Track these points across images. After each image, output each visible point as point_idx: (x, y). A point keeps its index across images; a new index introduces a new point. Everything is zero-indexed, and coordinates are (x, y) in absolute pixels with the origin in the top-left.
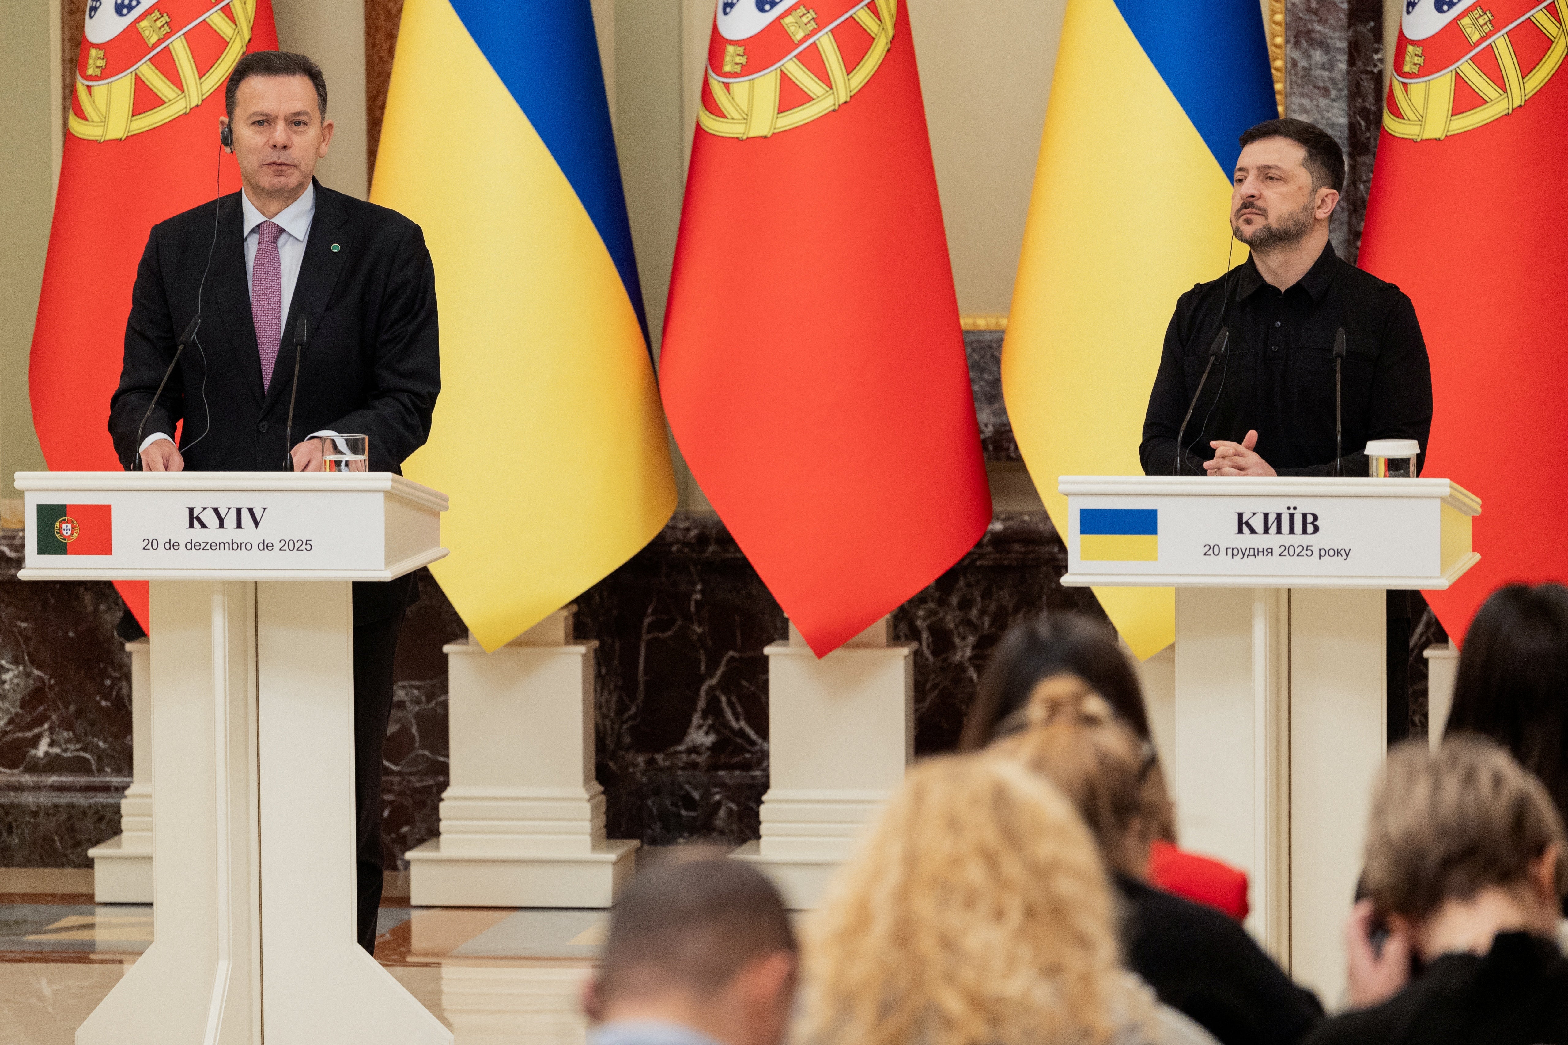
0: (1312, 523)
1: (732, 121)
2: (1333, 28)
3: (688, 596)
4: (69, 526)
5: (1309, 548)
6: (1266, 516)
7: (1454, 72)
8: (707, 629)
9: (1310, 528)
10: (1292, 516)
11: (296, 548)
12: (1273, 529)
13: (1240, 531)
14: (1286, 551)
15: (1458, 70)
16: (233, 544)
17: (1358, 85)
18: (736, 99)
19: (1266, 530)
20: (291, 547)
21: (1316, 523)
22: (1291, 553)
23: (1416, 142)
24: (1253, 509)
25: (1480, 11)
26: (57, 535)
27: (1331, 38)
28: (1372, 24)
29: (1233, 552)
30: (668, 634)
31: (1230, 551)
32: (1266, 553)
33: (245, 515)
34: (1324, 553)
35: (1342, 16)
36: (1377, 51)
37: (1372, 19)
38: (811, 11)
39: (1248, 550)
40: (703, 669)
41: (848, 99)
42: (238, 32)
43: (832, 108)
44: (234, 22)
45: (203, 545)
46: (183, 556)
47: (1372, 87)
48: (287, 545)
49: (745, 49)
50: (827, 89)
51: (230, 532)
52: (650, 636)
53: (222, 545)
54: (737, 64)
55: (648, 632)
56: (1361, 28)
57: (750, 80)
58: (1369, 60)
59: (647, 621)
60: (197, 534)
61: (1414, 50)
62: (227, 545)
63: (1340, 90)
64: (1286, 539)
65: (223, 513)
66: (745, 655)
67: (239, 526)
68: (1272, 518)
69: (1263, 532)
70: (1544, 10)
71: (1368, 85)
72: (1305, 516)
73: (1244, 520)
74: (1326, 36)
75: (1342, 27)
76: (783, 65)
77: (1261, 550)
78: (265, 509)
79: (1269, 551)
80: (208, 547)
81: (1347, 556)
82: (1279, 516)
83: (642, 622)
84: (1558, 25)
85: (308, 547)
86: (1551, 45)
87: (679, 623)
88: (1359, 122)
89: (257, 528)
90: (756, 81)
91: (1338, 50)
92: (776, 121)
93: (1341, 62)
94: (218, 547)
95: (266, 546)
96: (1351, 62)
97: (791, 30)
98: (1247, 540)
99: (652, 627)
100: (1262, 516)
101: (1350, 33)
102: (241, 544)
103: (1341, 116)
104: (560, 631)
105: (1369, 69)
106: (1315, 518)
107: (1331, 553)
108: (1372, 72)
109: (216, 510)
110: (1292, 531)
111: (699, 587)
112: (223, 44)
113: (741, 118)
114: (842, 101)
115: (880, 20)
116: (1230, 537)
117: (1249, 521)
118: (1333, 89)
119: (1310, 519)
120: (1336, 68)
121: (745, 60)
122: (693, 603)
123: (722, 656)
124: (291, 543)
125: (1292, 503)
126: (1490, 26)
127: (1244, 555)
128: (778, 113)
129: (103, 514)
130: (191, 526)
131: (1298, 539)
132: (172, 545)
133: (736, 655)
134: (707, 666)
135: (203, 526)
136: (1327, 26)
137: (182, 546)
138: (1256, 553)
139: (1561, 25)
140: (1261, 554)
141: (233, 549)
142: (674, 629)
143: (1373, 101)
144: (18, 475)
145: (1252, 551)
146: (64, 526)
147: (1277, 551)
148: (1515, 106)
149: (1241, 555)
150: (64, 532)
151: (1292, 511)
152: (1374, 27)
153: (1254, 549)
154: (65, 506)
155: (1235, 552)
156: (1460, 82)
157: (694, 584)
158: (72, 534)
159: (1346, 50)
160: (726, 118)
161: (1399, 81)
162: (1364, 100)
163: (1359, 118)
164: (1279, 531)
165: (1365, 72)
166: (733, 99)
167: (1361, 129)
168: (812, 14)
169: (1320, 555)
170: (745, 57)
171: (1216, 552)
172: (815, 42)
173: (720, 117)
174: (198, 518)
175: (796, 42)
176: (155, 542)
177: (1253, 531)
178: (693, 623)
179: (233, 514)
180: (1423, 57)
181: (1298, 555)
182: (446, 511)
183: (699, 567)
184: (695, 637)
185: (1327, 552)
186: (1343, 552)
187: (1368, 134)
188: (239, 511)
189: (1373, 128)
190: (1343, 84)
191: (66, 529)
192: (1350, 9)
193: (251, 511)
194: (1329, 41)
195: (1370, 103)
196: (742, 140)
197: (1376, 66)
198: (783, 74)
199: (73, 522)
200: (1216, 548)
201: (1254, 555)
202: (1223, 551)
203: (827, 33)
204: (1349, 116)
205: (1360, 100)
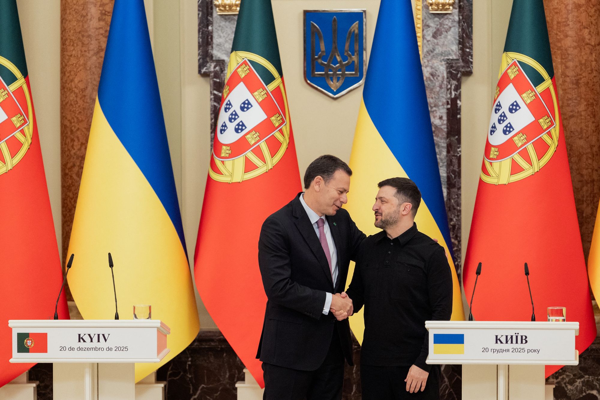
0: (525, 339)
1: (225, 176)
2: (441, 138)
3: (186, 363)
4: (30, 341)
5: (523, 349)
6: (507, 336)
7: (511, 158)
8: (193, 376)
9: (524, 341)
10: (517, 337)
11: (121, 350)
12: (509, 342)
13: (497, 342)
14: (514, 350)
15: (513, 157)
16: (96, 348)
17: (451, 161)
18: (227, 167)
19: (507, 342)
20: (120, 350)
21: (526, 339)
22: (517, 351)
23: (496, 185)
24: (502, 334)
25: (522, 134)
26: (25, 345)
27: (440, 142)
28: (457, 137)
29: (494, 351)
30: (178, 378)
31: (492, 350)
32: (506, 351)
33: (101, 337)
34: (529, 351)
35: (444, 134)
36: (459, 148)
37: (457, 135)
38: (257, 133)
39: (499, 350)
40: (191, 392)
41: (272, 168)
42: (27, 140)
43: (266, 171)
44: (25, 136)
45: (84, 349)
46: (76, 353)
47: (457, 161)
48: (118, 349)
49: (230, 148)
50: (264, 163)
51: (95, 344)
52: (170, 379)
53: (92, 349)
54: (227, 153)
55: (169, 377)
56: (453, 139)
57: (233, 160)
58: (455, 151)
59: (169, 373)
60: (82, 345)
61: (494, 149)
62: (94, 349)
63: (443, 163)
64: (514, 345)
65: (92, 337)
66: (208, 386)
67: (99, 341)
68: (509, 337)
69: (505, 343)
70: (546, 134)
71: (455, 161)
72: (522, 337)
73: (498, 338)
74: (438, 141)
75: (444, 138)
76: (246, 154)
77: (504, 350)
78: (109, 334)
79: (508, 350)
80: (86, 349)
81: (538, 352)
82: (512, 337)
83: (167, 373)
84: (552, 140)
85: (126, 349)
86: (549, 148)
87: (182, 373)
88: (451, 176)
89: (106, 342)
90: (235, 160)
91: (443, 147)
92: (244, 176)
93: (444, 152)
94: (90, 350)
95: (110, 349)
96: (448, 152)
97: (249, 140)
98: (499, 346)
99: (171, 375)
100: (505, 337)
101: (448, 140)
102: (99, 348)
103: (444, 173)
104: (153, 378)
105: (456, 154)
106: (526, 337)
107: (532, 351)
108: (457, 156)
109: (89, 335)
110: (517, 342)
111: (190, 359)
112: (20, 145)
113: (229, 175)
114: (270, 168)
115: (284, 136)
116: (492, 344)
117: (500, 339)
118: (441, 162)
119: (524, 338)
120: (442, 154)
121: (230, 152)
122: (187, 365)
123: (199, 387)
124: (120, 348)
125: (517, 332)
126: (526, 140)
127: (498, 352)
128: (244, 173)
129: (44, 336)
130: (79, 341)
131: (519, 345)
132: (72, 349)
133: (205, 386)
134: (193, 391)
135: (84, 341)
136: (439, 138)
137: (76, 349)
138: (502, 351)
139: (553, 140)
140: (505, 351)
141: (96, 350)
142: (179, 376)
143: (457, 167)
144: (10, 321)
145: (501, 350)
146: (28, 341)
147: (511, 350)
148: (536, 171)
149: (497, 352)
150: (28, 344)
151: (517, 335)
152: (457, 138)
153: (502, 349)
154: (29, 333)
155: (495, 351)
156: (514, 162)
157: (188, 358)
158: (31, 345)
159: (446, 147)
160: (223, 175)
161: (488, 161)
162: (453, 167)
163: (451, 174)
164: (512, 342)
165: (454, 156)
166: (226, 167)
167: (452, 179)
168: (258, 134)
169: (528, 352)
170: (231, 151)
171: (487, 351)
172: (259, 145)
173: (220, 174)
174: (82, 338)
175: (251, 145)
176: (65, 348)
177: (501, 343)
178: (187, 374)
179: (96, 336)
180: (498, 152)
181: (519, 352)
182: (169, 334)
183: (190, 352)
184: (188, 379)
185: (531, 351)
186: (537, 351)
187: (455, 180)
188: (99, 335)
189: (457, 177)
190: (445, 161)
191: (29, 343)
192: (447, 131)
193: (103, 335)
194: (439, 143)
195: (456, 168)
196: (230, 184)
197: (458, 153)
198: (246, 158)
199: (32, 340)
200: (487, 349)
201: (502, 352)
202: (490, 350)
203: (263, 141)
204: (447, 173)
205: (452, 167)
